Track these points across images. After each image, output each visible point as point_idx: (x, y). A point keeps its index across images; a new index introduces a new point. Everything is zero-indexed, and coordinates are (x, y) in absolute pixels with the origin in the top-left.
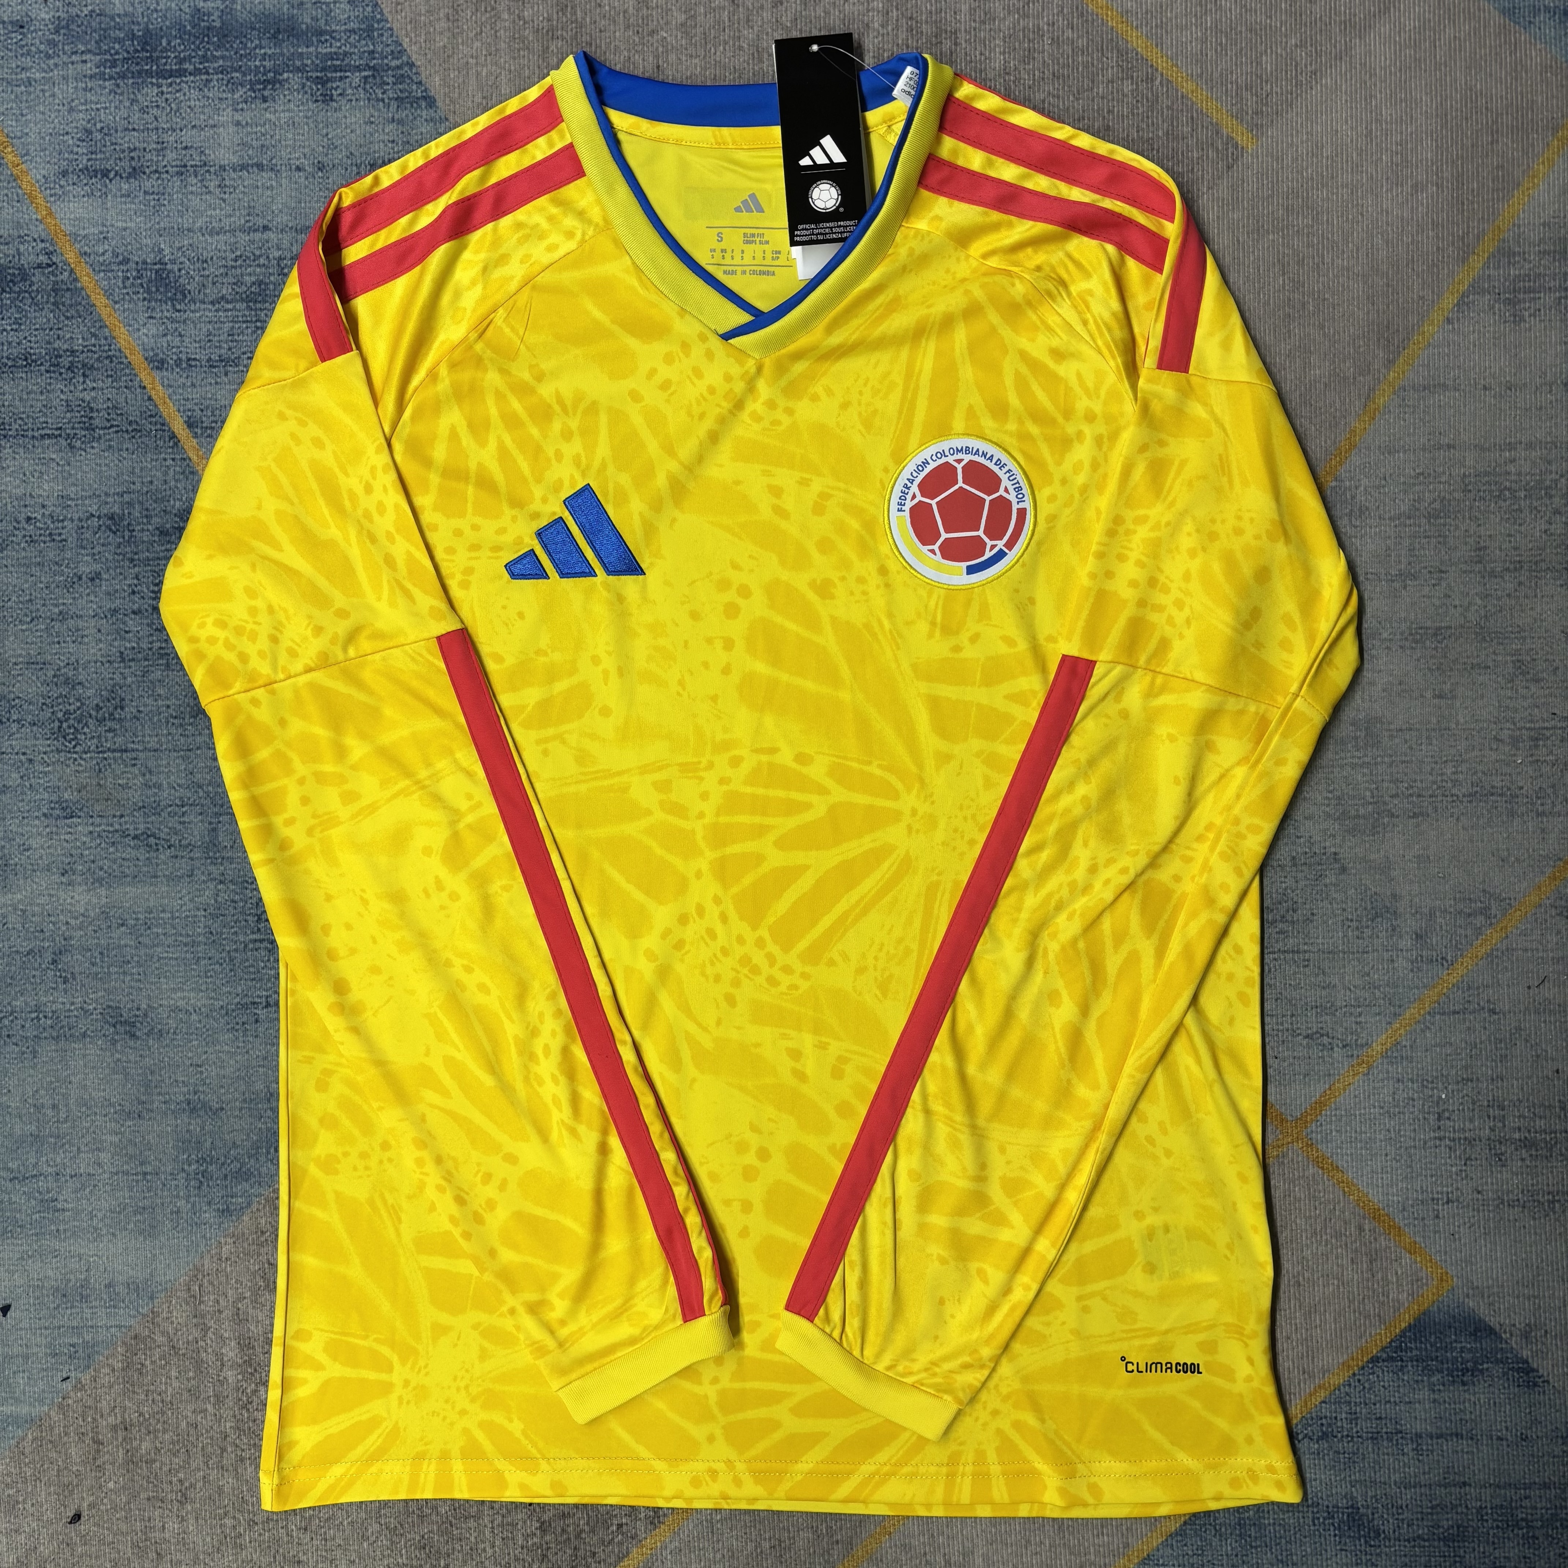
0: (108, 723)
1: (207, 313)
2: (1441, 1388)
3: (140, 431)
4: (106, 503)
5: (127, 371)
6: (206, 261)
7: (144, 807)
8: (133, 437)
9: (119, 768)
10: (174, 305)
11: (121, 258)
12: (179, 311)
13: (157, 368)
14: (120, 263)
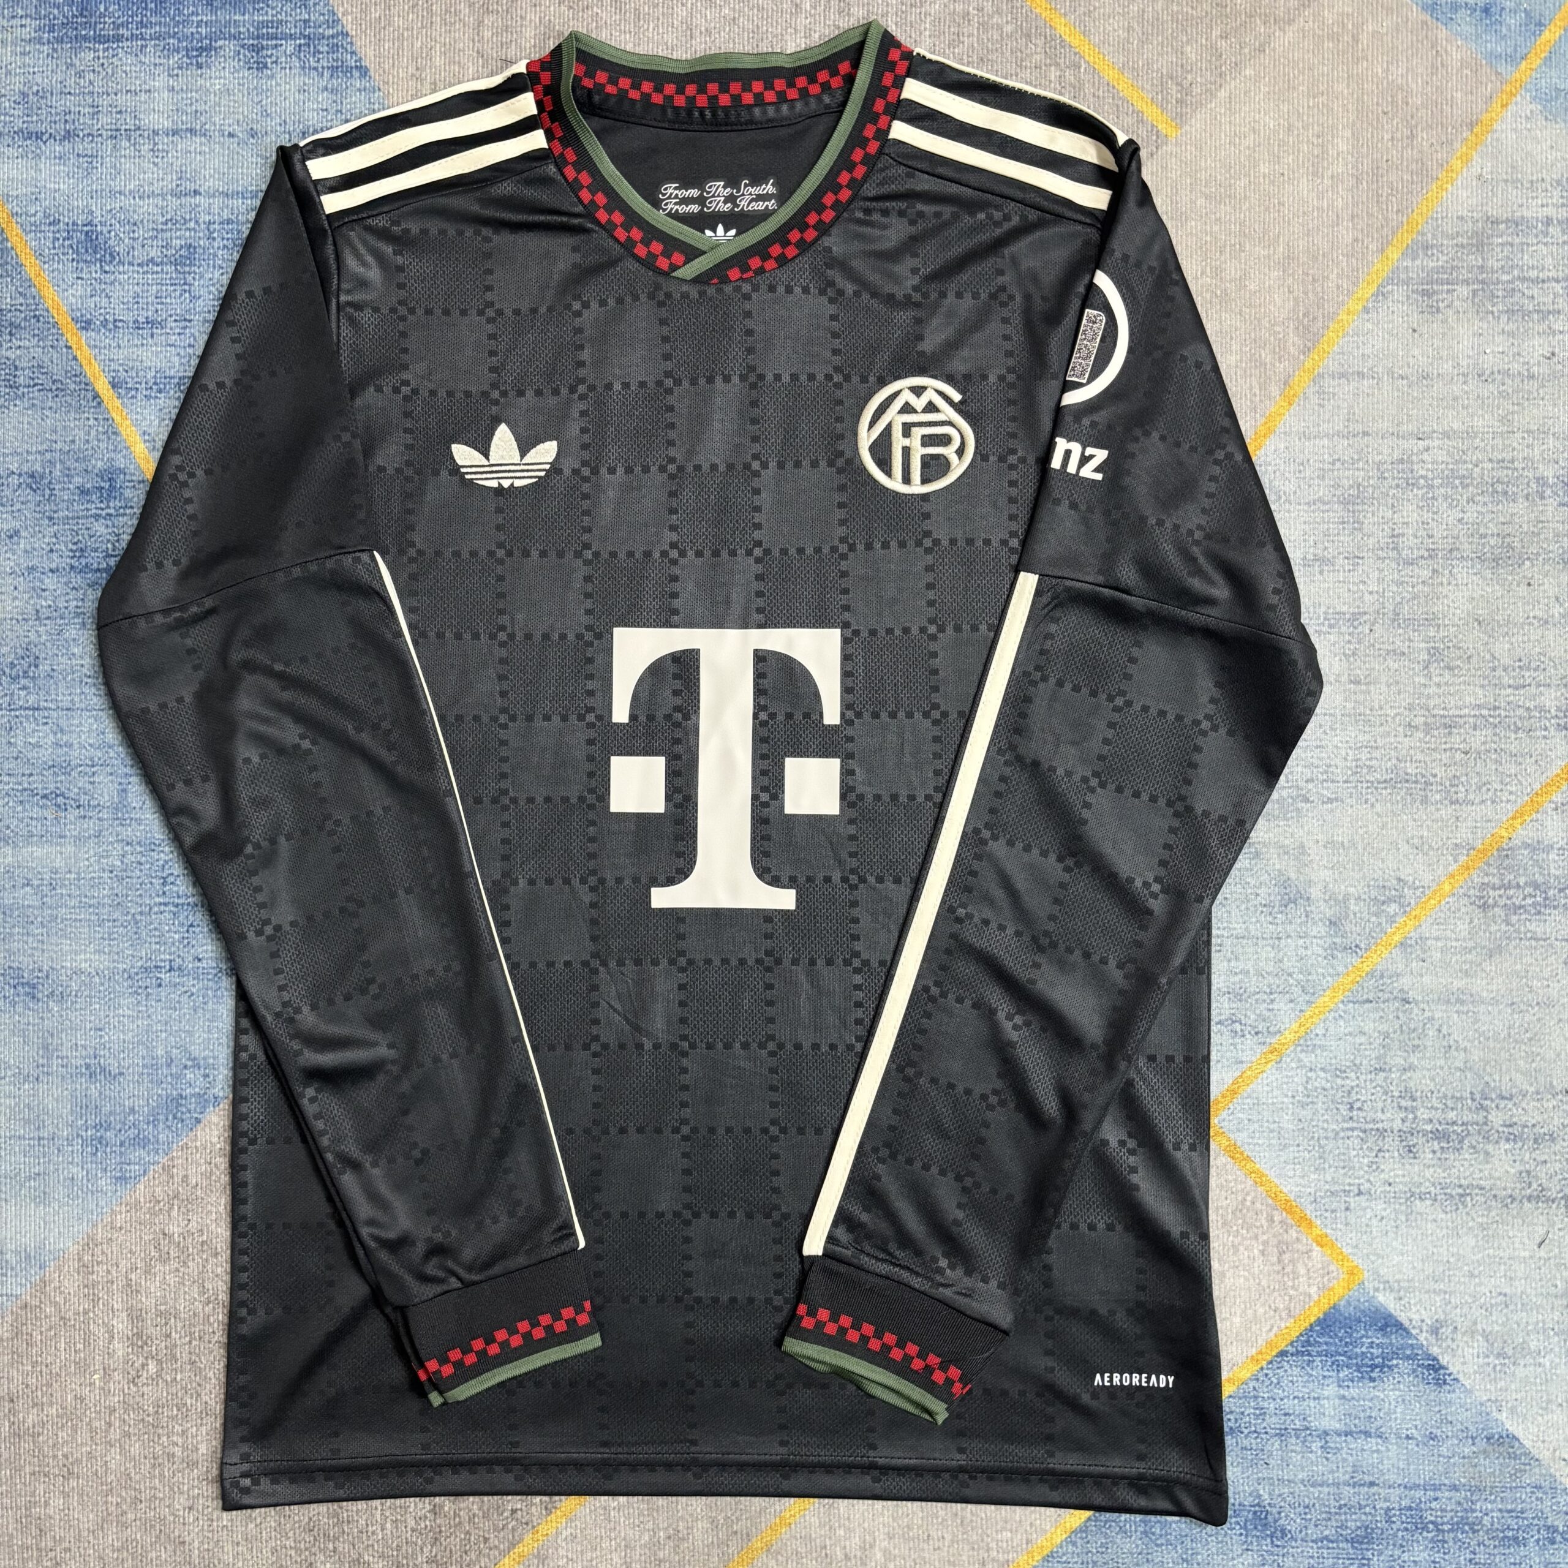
0: (23, 682)
1: (136, 276)
2: (1350, 1384)
3: (62, 390)
4: (27, 461)
5: (55, 331)
6: (135, 224)
7: (53, 766)
8: (57, 396)
9: (29, 727)
10: (101, 266)
11: (52, 219)
12: (106, 272)
13: (83, 328)
14: (50, 224)
